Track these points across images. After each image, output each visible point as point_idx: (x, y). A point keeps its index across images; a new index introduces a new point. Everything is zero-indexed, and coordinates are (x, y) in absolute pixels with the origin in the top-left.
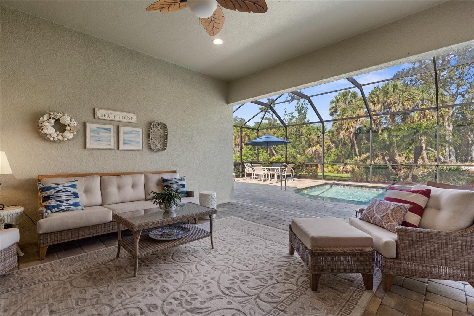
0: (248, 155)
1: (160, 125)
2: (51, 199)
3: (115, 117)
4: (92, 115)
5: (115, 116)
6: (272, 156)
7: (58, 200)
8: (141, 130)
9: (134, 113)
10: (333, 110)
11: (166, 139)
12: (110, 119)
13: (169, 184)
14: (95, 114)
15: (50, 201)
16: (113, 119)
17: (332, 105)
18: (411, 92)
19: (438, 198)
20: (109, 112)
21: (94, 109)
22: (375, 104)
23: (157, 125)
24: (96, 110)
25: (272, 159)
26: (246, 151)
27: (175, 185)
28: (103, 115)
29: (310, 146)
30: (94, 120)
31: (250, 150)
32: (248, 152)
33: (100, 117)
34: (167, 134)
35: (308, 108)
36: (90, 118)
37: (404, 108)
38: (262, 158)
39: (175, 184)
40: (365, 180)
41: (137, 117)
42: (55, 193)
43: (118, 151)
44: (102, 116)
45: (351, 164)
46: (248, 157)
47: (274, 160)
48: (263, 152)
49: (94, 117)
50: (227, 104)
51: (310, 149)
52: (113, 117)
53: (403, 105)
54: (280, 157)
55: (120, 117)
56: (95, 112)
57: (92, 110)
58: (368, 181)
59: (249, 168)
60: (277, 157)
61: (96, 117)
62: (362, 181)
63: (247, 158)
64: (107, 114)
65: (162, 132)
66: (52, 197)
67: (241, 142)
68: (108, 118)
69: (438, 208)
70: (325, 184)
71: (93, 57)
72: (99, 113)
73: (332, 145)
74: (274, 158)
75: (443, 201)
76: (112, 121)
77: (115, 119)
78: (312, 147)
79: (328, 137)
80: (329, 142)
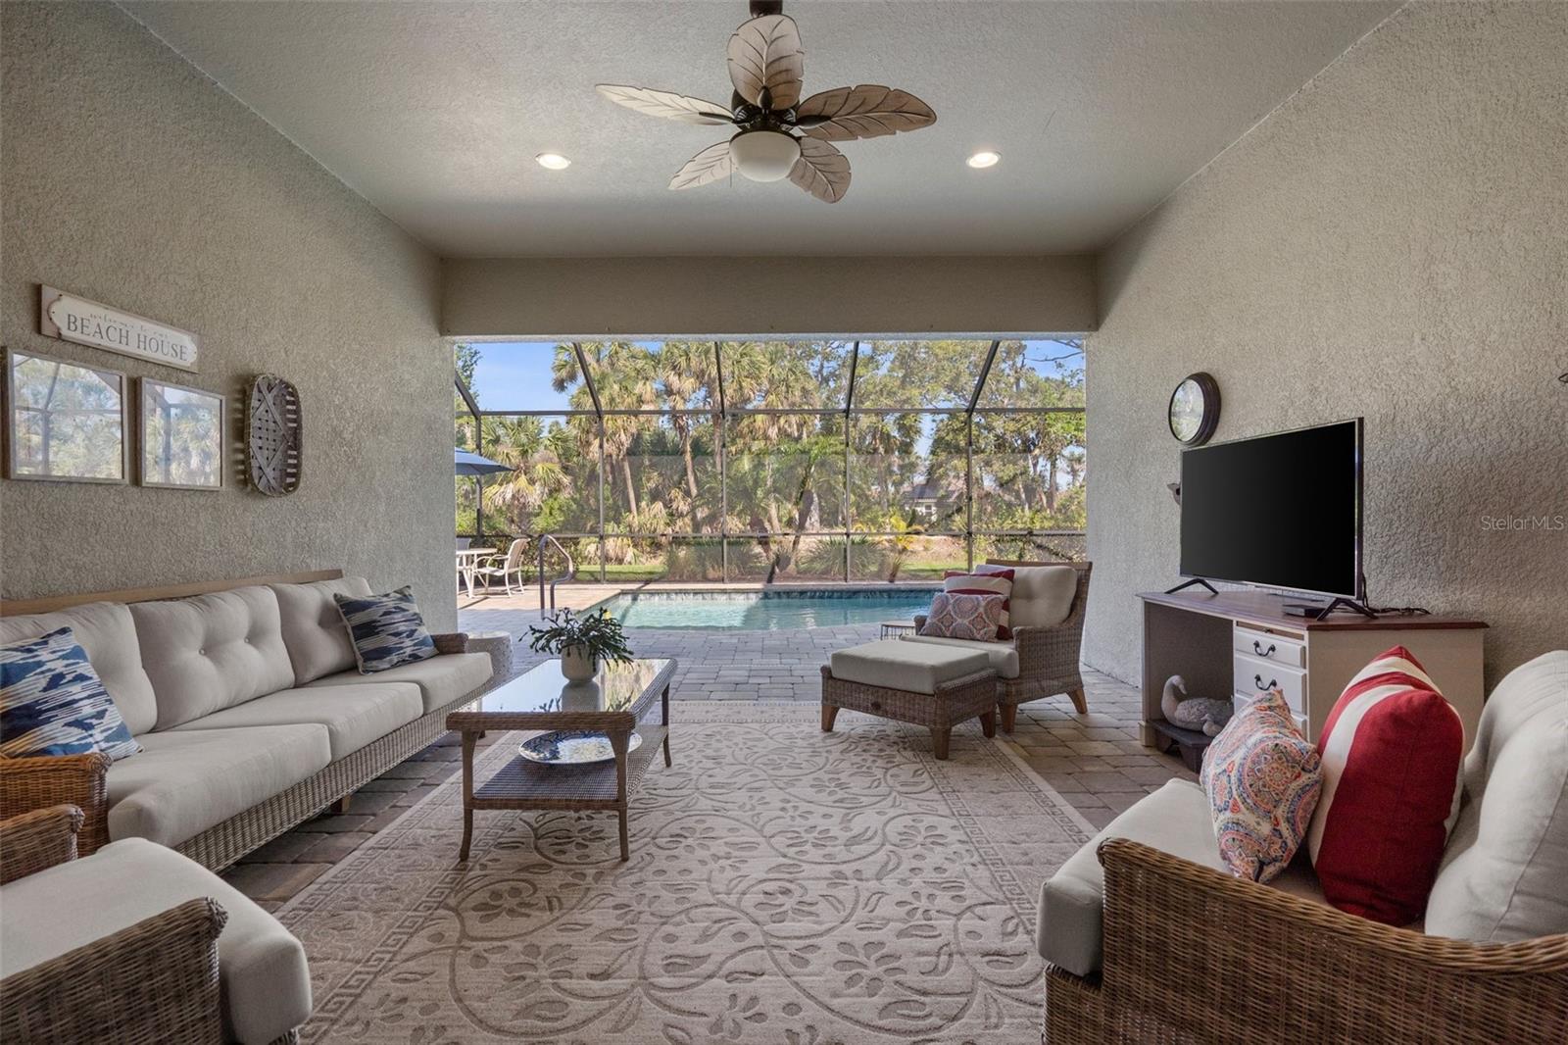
1: (275, 392)
2: (48, 721)
3: (124, 340)
4: (26, 319)
5: (124, 333)
7: (71, 719)
8: (214, 401)
9: (186, 328)
10: (564, 373)
11: (296, 445)
12: (105, 343)
13: (377, 618)
14: (44, 313)
15: (46, 728)
16: (115, 345)
17: (560, 357)
18: (754, 359)
19: (1026, 581)
20: (98, 310)
21: (37, 290)
22: (680, 375)
23: (264, 389)
24: (48, 293)
27: (398, 617)
28: (79, 323)
30: (37, 340)
33: (65, 332)
34: (299, 427)
35: (476, 353)
36: (20, 331)
37: (742, 395)
39: (400, 615)
40: (699, 577)
41: (200, 345)
42: (45, 690)
43: (135, 490)
44: (73, 327)
45: (618, 536)
49: (38, 328)
50: (441, 335)
51: (496, 488)
52: (114, 335)
53: (741, 388)
55: (142, 339)
56: (44, 306)
57: (26, 293)
58: (706, 580)
61: (47, 329)
62: (692, 579)
64: (94, 322)
65: (278, 418)
66: (44, 707)
68: (95, 340)
69: (1029, 596)
70: (616, 596)
71: (24, 35)
72: (64, 311)
73: (566, 480)
75: (1036, 584)
76: (107, 356)
77: (123, 348)
78: (501, 485)
79: (554, 455)
80: (557, 469)
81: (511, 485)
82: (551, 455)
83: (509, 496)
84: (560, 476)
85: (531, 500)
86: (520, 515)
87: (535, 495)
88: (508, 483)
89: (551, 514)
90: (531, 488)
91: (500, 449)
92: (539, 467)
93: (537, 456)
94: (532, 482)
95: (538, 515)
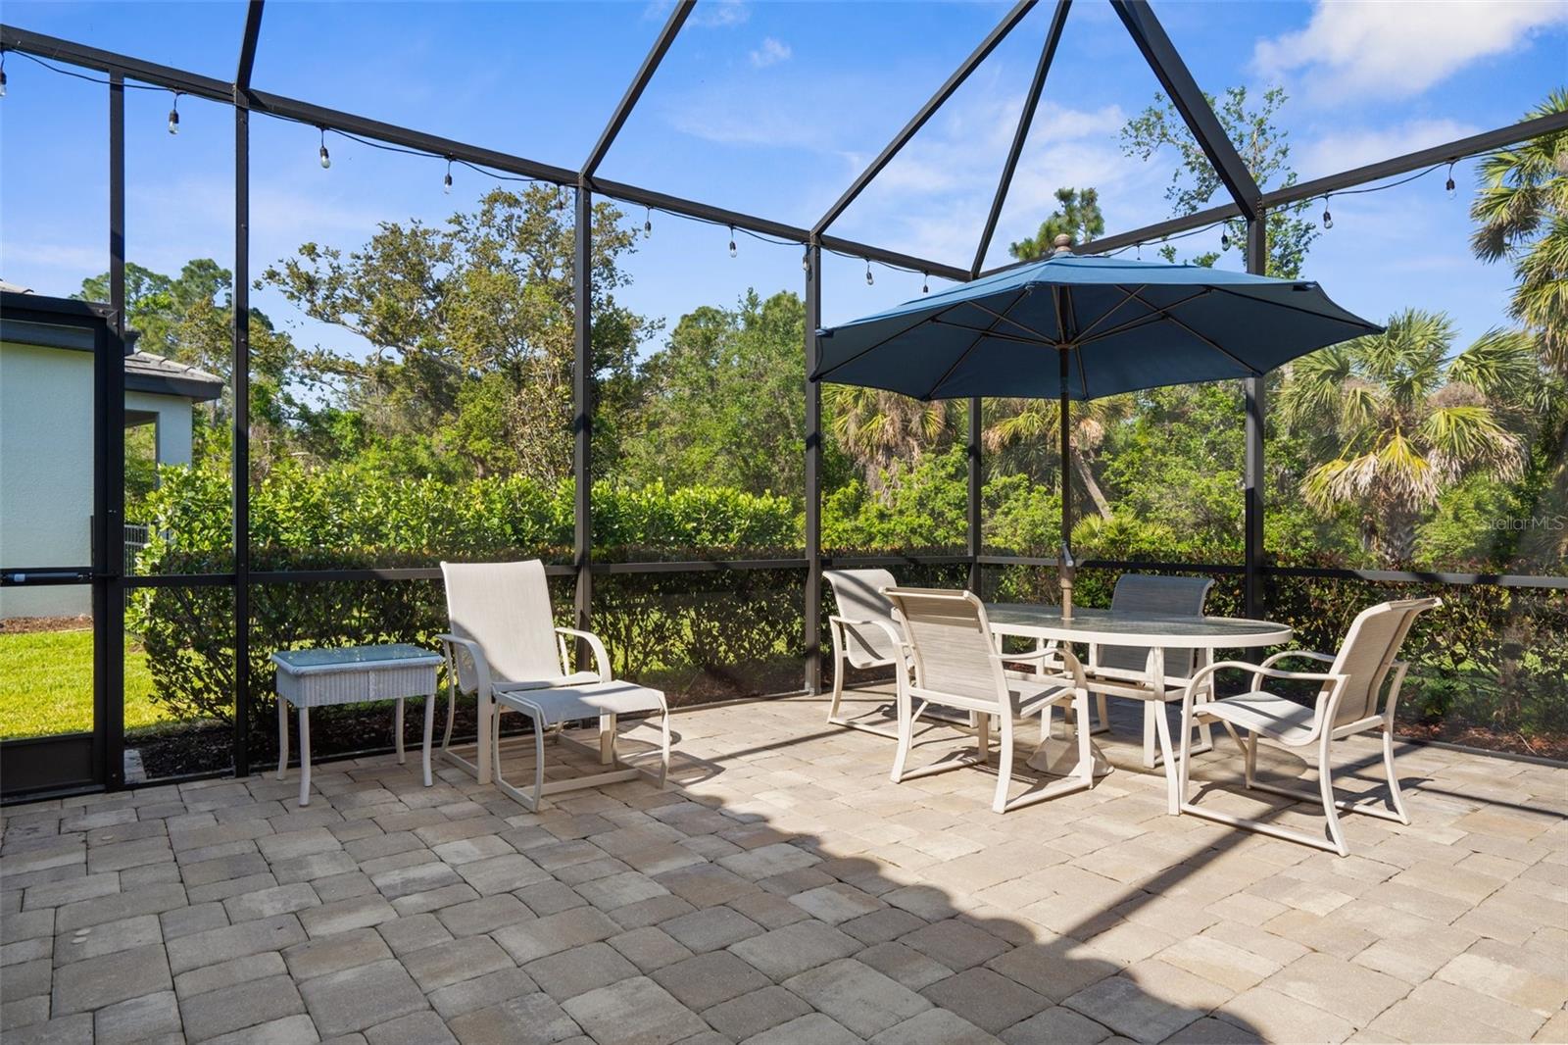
0: (938, 504)
6: (1084, 514)
25: (1085, 529)
26: (930, 485)
29: (1328, 449)
31: (951, 477)
32: (938, 490)
35: (1308, 229)
38: (1025, 522)
46: (937, 516)
47: (1094, 535)
48: (1030, 490)
51: (1337, 466)
54: (1128, 520)
59: (868, 614)
60: (1110, 519)
63: (929, 522)
67: (906, 431)
73: (1507, 441)
74: (1094, 521)
78: (1348, 459)
79: (1478, 390)
80: (1483, 416)
81: (1371, 458)
82: (1468, 390)
83: (1365, 480)
84: (1492, 433)
85: (1417, 486)
86: (1390, 519)
87: (1426, 478)
88: (1364, 454)
89: (1457, 518)
90: (1417, 462)
91: (1347, 386)
92: (1438, 419)
93: (1433, 394)
94: (1421, 450)
95: (1428, 519)
